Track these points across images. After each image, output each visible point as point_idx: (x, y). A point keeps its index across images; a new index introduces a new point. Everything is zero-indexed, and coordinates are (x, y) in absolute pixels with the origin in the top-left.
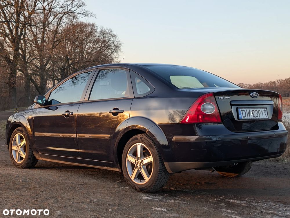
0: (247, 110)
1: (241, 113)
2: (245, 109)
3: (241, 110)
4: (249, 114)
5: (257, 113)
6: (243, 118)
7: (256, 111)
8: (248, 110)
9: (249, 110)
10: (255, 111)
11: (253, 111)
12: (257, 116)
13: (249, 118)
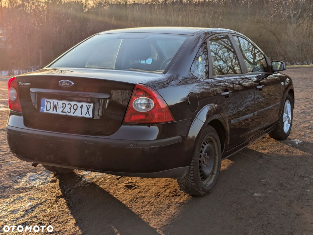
0: (53, 102)
1: (46, 104)
2: (51, 101)
3: (47, 101)
4: (55, 107)
5: (70, 108)
6: (45, 111)
7: (70, 105)
8: (55, 102)
9: (57, 103)
10: (68, 105)
11: (64, 105)
12: (69, 111)
13: (54, 112)
